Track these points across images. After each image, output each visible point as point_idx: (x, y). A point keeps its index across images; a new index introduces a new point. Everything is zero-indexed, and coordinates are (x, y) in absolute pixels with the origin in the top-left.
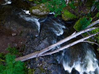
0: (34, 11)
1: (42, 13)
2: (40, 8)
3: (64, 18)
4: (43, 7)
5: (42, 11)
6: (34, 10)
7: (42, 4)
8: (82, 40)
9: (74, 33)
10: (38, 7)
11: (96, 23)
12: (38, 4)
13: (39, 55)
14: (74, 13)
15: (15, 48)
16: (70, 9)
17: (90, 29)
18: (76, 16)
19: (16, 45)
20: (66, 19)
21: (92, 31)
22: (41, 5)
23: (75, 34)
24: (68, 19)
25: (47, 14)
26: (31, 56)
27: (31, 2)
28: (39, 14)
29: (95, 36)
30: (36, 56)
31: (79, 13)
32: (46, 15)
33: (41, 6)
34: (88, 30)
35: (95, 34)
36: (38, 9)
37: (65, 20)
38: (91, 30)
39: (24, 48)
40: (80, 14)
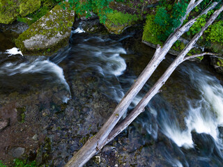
0: (28, 43)
1: (53, 40)
2: (40, 29)
3: (113, 29)
4: (50, 23)
5: (51, 36)
6: (27, 41)
7: (43, 18)
8: (181, 59)
9: (158, 50)
10: (35, 28)
11: (190, 9)
12: (32, 22)
13: (100, 143)
14: (129, 11)
15: (22, 160)
16: (115, 4)
17: (186, 25)
18: (135, 15)
19: (21, 150)
20: (119, 31)
21: (193, 29)
22: (42, 21)
23: (161, 51)
24: (122, 27)
25: (65, 36)
26: (82, 159)
27: (9, 24)
28: (47, 45)
29: (202, 38)
30: (95, 151)
31: (137, 7)
32: (64, 40)
33: (43, 25)
34: (184, 29)
35: (201, 34)
36: (38, 33)
37: (116, 33)
38: (189, 27)
39: (49, 146)
40: (140, 8)
